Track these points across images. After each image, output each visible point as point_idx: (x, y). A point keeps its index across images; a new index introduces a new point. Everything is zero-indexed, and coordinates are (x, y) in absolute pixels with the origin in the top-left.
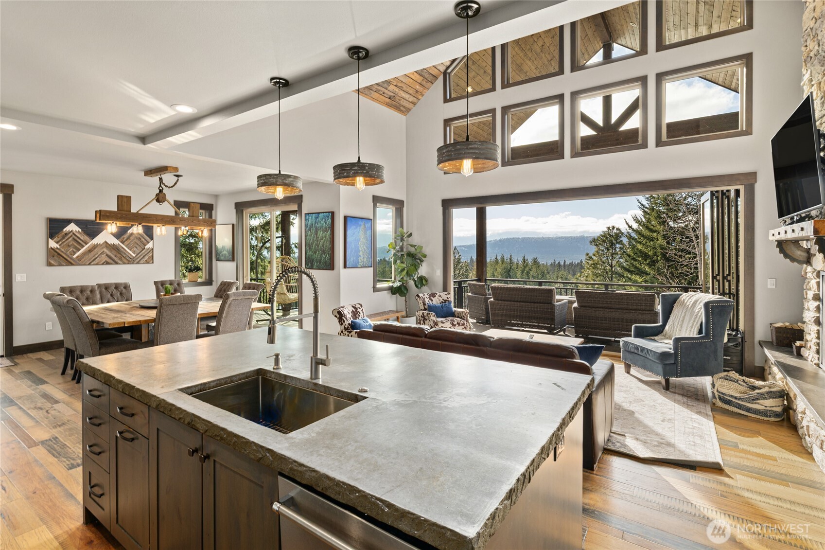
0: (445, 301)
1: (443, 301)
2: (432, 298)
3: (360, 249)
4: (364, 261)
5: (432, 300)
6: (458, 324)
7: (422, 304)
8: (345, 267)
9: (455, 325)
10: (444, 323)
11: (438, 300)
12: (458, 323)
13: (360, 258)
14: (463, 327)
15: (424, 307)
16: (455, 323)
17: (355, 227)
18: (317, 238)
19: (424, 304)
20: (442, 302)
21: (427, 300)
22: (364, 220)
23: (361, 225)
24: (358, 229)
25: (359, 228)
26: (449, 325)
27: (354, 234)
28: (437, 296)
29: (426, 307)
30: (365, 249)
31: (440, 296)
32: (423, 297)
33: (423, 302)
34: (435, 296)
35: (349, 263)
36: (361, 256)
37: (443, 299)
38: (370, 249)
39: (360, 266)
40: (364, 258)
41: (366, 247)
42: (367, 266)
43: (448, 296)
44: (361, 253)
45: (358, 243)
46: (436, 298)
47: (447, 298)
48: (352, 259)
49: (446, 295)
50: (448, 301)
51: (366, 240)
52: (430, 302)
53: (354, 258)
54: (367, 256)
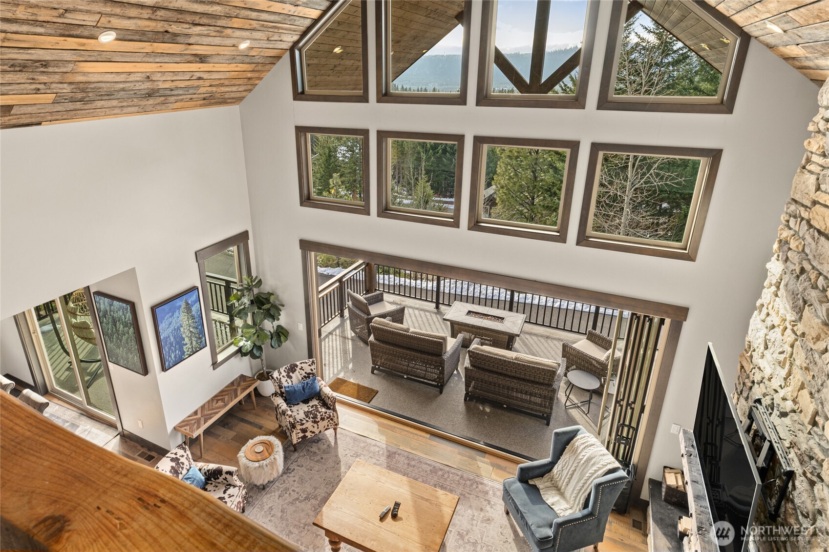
0: (309, 374)
1: (306, 375)
2: (291, 374)
3: (184, 336)
4: (192, 347)
5: (291, 378)
7: (278, 387)
8: (163, 369)
9: (319, 422)
10: (303, 424)
11: (298, 374)
13: (185, 347)
15: (281, 391)
16: (319, 419)
17: (170, 314)
19: (281, 387)
20: (305, 377)
21: (284, 381)
23: (180, 306)
24: (176, 315)
25: (177, 311)
26: (309, 424)
27: (171, 323)
28: (298, 369)
29: (283, 390)
30: (191, 331)
31: (301, 369)
32: (278, 376)
33: (279, 385)
34: (295, 370)
35: (169, 363)
36: (186, 344)
37: (306, 373)
38: (200, 327)
39: (187, 356)
40: (192, 343)
41: (193, 328)
42: (198, 349)
43: (313, 367)
44: (187, 340)
45: (180, 330)
46: (297, 372)
47: (312, 370)
48: (173, 356)
49: (310, 365)
50: (313, 374)
51: (192, 319)
52: (289, 380)
53: (176, 352)
54: (196, 337)
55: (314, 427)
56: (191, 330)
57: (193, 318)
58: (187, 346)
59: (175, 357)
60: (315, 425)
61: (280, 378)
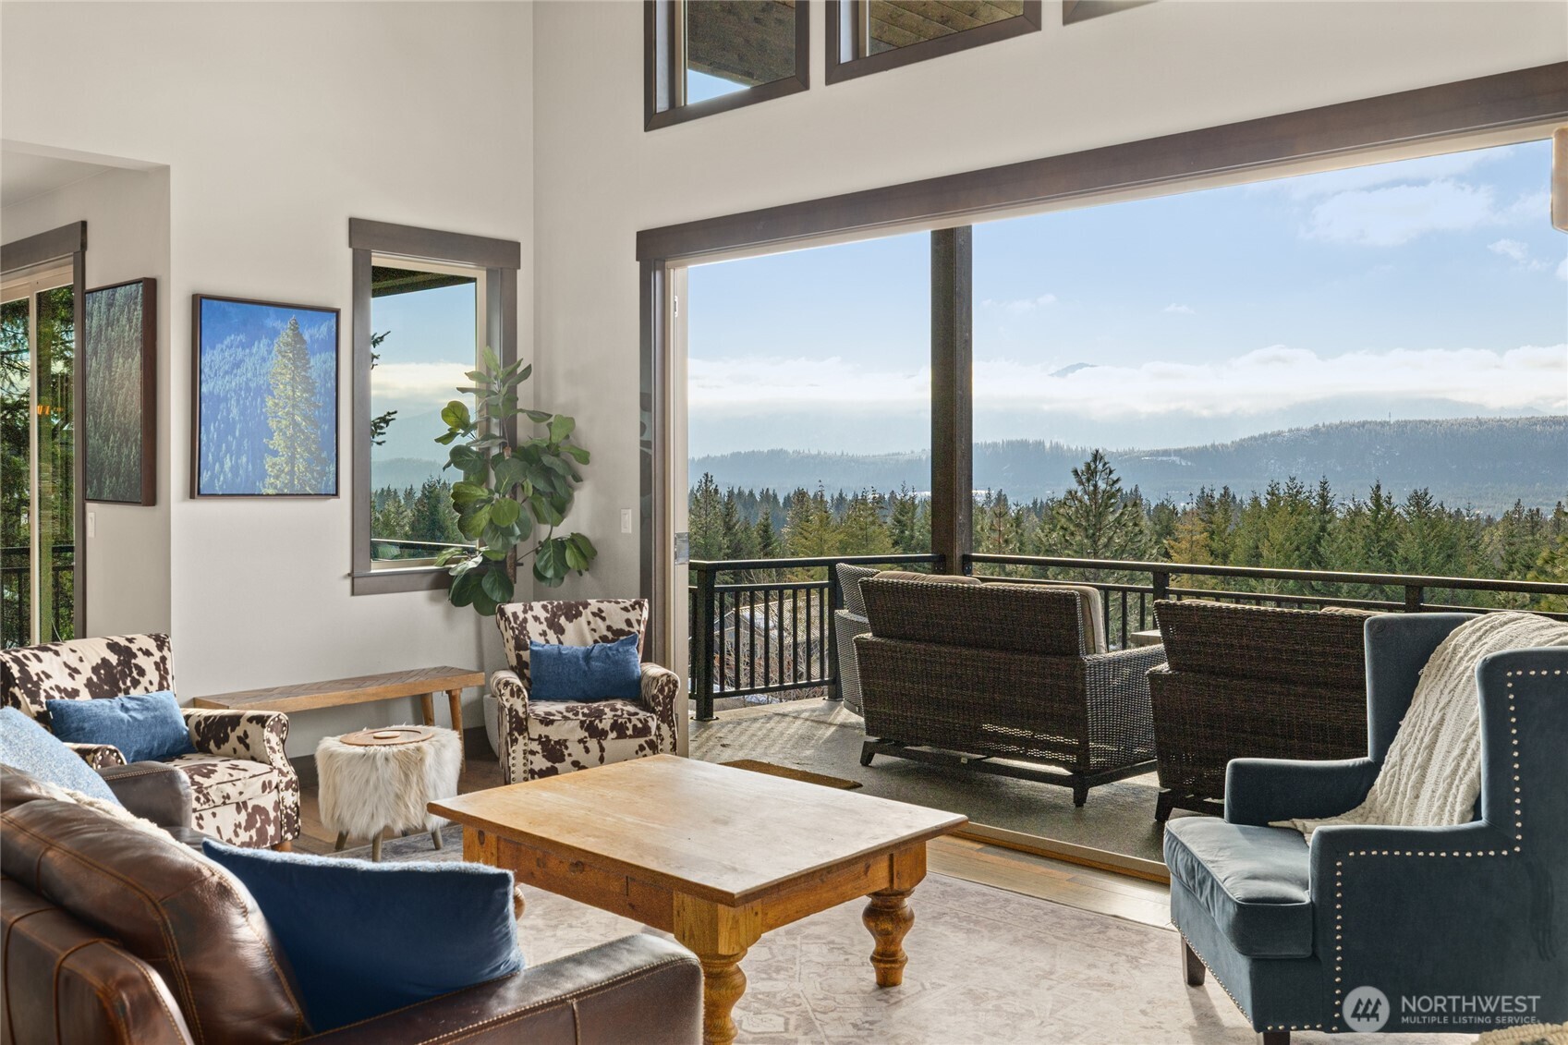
0: (619, 633)
1: (610, 635)
2: (563, 620)
3: (272, 424)
4: (292, 473)
5: (560, 630)
6: (619, 729)
7: (512, 643)
8: (195, 491)
9: (603, 734)
10: (552, 722)
11: (586, 629)
12: (615, 726)
13: (269, 460)
14: (642, 741)
15: (519, 657)
16: (605, 724)
17: (242, 337)
18: (110, 382)
19: (520, 645)
20: (604, 639)
21: (534, 630)
22: (294, 314)
23: (276, 333)
24: (261, 347)
25: (264, 341)
26: (572, 730)
27: (237, 365)
28: (587, 614)
29: (526, 655)
30: (296, 424)
31: (599, 614)
32: (521, 616)
33: (516, 638)
34: (579, 614)
35: (212, 478)
36: (275, 453)
37: (609, 628)
38: (328, 427)
39: (271, 491)
40: (292, 460)
41: (305, 417)
42: (308, 490)
43: (633, 616)
44: (277, 442)
45: (263, 401)
46: (582, 620)
47: (629, 623)
48: (228, 464)
49: (626, 609)
50: (630, 633)
51: (305, 391)
52: (552, 636)
53: (238, 457)
54: (309, 450)
55: (587, 750)
56: (298, 419)
57: (310, 388)
58: (277, 460)
59: (235, 469)
60: (592, 744)
61: (525, 620)
